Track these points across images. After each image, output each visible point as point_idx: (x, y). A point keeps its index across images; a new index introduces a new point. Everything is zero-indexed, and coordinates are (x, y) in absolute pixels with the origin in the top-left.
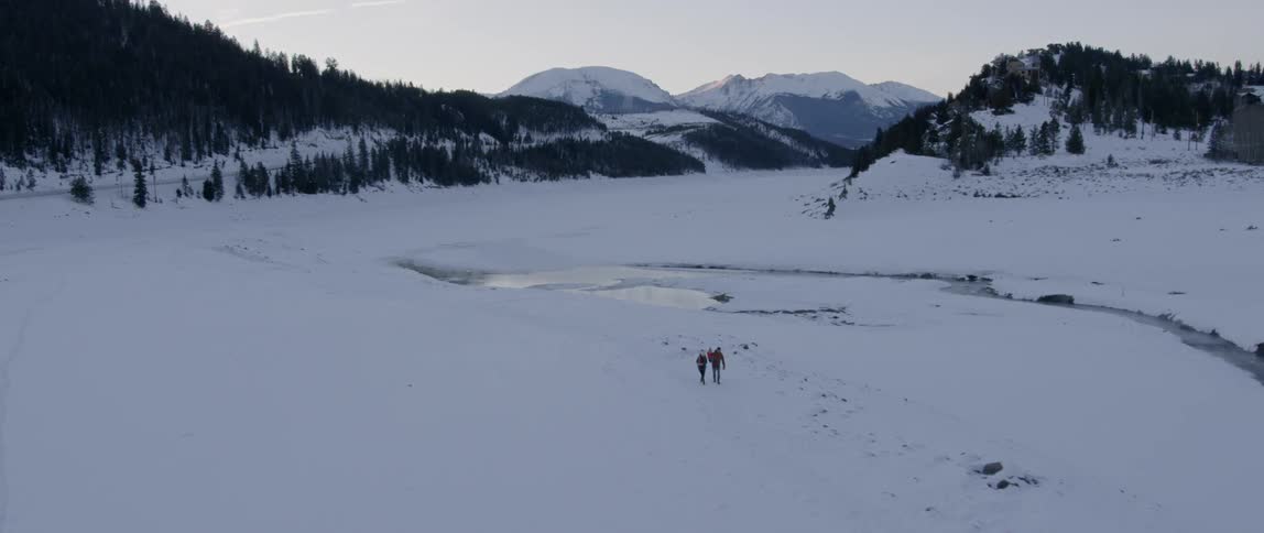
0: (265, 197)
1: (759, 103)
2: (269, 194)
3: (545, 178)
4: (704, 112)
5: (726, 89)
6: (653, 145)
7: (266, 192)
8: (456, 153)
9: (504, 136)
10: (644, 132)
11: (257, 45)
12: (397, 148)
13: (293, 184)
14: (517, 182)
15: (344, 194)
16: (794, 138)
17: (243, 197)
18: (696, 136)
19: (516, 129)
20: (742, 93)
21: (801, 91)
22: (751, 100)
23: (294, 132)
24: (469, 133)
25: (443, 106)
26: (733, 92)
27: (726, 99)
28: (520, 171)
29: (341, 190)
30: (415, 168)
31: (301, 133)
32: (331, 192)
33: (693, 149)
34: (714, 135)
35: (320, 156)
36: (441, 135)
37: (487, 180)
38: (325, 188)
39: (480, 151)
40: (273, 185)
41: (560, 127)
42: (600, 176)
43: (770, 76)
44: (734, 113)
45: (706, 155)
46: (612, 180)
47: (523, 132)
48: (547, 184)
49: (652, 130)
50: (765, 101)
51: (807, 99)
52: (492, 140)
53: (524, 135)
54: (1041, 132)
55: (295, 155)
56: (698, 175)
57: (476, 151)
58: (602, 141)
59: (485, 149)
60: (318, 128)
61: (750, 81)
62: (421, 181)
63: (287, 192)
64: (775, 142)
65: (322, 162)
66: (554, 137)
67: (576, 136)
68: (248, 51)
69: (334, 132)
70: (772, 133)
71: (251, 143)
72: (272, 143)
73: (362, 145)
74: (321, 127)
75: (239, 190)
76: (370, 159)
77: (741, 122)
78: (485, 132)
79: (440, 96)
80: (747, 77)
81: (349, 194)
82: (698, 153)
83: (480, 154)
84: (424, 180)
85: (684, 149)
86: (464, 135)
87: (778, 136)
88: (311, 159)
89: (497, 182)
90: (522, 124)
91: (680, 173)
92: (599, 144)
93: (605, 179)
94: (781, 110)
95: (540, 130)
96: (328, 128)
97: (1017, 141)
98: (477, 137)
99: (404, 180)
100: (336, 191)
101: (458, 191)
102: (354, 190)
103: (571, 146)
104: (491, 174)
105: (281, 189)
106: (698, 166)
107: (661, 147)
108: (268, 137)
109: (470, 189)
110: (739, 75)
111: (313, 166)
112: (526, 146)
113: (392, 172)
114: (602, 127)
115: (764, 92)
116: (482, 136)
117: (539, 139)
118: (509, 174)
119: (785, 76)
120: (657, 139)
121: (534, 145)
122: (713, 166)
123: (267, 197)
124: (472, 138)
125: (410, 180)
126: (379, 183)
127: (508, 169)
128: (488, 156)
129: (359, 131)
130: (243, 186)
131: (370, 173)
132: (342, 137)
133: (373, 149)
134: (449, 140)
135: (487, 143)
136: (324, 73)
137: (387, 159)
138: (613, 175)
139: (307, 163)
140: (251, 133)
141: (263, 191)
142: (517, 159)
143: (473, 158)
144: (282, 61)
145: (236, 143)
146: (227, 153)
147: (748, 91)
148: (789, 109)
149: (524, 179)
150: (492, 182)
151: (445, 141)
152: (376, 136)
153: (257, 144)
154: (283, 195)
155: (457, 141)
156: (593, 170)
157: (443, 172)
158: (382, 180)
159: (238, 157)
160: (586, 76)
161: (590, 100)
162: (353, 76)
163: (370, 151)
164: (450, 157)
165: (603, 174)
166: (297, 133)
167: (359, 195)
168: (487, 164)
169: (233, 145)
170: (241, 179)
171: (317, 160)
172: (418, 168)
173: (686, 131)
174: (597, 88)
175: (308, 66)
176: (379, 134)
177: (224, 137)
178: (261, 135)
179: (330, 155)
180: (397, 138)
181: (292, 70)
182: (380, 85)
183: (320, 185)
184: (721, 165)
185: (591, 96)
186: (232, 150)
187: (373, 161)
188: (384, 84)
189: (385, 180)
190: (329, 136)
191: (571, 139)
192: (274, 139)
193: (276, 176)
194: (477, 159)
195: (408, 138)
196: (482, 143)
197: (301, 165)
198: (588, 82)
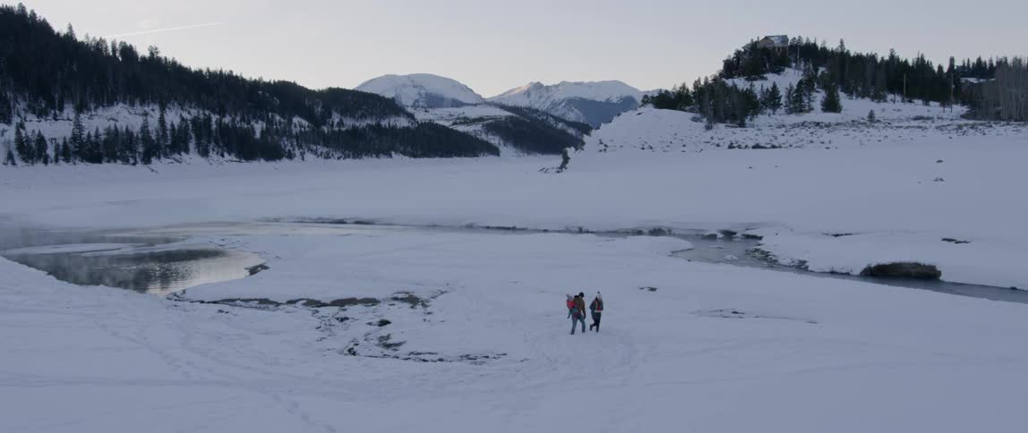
0: (40, 165)
1: (554, 105)
2: (46, 162)
3: (349, 157)
4: (503, 107)
5: (528, 93)
6: (457, 132)
7: (42, 160)
8: (264, 133)
9: (317, 122)
10: (451, 122)
11: (70, 28)
12: (201, 127)
13: (76, 153)
14: (321, 160)
15: (134, 164)
16: (579, 130)
17: (14, 164)
18: (494, 126)
19: (330, 115)
20: (540, 97)
21: (588, 95)
22: (548, 104)
23: (92, 106)
24: (282, 116)
25: (260, 92)
26: (533, 95)
27: (527, 100)
28: (325, 150)
29: (132, 161)
30: (217, 143)
31: (101, 108)
32: (119, 162)
33: (490, 137)
34: (510, 125)
35: (113, 128)
36: (254, 117)
37: (290, 156)
38: (113, 157)
39: (291, 131)
40: (51, 152)
41: (372, 115)
42: (401, 156)
43: (563, 83)
44: (530, 108)
45: (502, 142)
46: (412, 159)
47: (336, 118)
48: (349, 161)
49: (458, 121)
50: (559, 104)
51: (593, 102)
52: (305, 123)
53: (336, 121)
55: (79, 126)
56: (492, 158)
57: (286, 132)
58: (408, 128)
59: (295, 130)
60: (121, 104)
61: (547, 87)
62: (222, 155)
63: (67, 160)
64: (563, 132)
65: (114, 134)
66: (362, 124)
67: (384, 123)
68: (58, 34)
69: (139, 109)
70: (560, 125)
71: (41, 114)
72: (65, 115)
73: (162, 121)
74: (125, 103)
75: (10, 157)
76: (168, 133)
77: (535, 115)
78: (301, 116)
79: (257, 85)
80: (545, 84)
81: (140, 165)
82: (494, 140)
83: (290, 136)
84: (226, 154)
85: (484, 137)
86: (278, 118)
87: (565, 127)
88: (101, 131)
89: (303, 159)
90: (336, 111)
91: (475, 156)
92: (406, 129)
93: (407, 159)
94: (572, 111)
95: (353, 116)
96: (132, 104)
98: (290, 122)
99: (204, 153)
100: (126, 161)
101: (260, 165)
102: (147, 160)
103: (378, 129)
104: (297, 152)
105: (61, 158)
106: (494, 151)
107: (465, 135)
108: (61, 109)
109: (272, 164)
110: (539, 83)
111: (103, 137)
112: (337, 129)
113: (192, 145)
114: (411, 116)
115: (559, 96)
116: (296, 120)
117: (349, 123)
118: (315, 153)
119: (576, 84)
120: (461, 128)
121: (343, 129)
122: (507, 151)
123: (43, 165)
124: (286, 121)
125: (211, 154)
126: (177, 156)
127: (313, 148)
128: (297, 137)
129: (167, 110)
130: (15, 153)
131: (167, 146)
132: (146, 114)
133: (172, 125)
134: (260, 122)
135: (301, 126)
136: (144, 59)
137: (187, 134)
138: (415, 156)
139: (97, 136)
140: (43, 105)
141: (40, 156)
142: (324, 140)
143: (281, 137)
144: (99, 47)
145: (23, 114)
146: (9, 122)
147: (546, 95)
148: (579, 110)
149: (327, 157)
150: (298, 158)
151: (257, 122)
152: (185, 115)
153: (47, 115)
154: (61, 162)
155: (270, 122)
156: (396, 152)
157: (247, 148)
158: (179, 154)
159: (21, 126)
160: (413, 81)
161: (417, 101)
162: (174, 63)
163: (169, 127)
164: (258, 135)
165: (405, 155)
166: (96, 108)
167: (152, 166)
168: (295, 143)
169: (19, 115)
170: (13, 146)
171: (108, 132)
172: (221, 144)
173: (486, 122)
174: (423, 92)
175: (128, 51)
176: (189, 113)
177: (9, 107)
178: (54, 108)
179: (124, 129)
180: (202, 116)
181: (111, 54)
182: (201, 71)
183: (107, 156)
184: (514, 150)
185: (417, 97)
186: (16, 120)
187: (173, 136)
188: (205, 70)
189: (183, 153)
190: (131, 111)
191: (379, 125)
192: (69, 111)
193: (57, 146)
194: (285, 138)
195: (215, 118)
196: (295, 126)
197: (89, 135)
198: (415, 87)
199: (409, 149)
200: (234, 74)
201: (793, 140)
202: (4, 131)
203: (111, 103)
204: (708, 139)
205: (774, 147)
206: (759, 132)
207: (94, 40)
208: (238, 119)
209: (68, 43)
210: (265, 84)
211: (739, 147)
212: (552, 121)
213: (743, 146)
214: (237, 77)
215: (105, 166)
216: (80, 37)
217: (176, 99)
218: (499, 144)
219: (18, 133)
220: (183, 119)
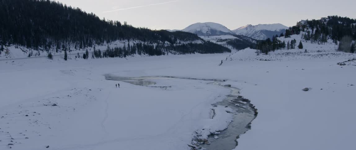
0: (100, 58)
1: (256, 33)
2: (101, 57)
3: (181, 54)
4: (235, 35)
5: (246, 28)
8: (157, 47)
9: (172, 42)
10: (215, 41)
11: (104, 18)
12: (139, 46)
13: (108, 55)
14: (173, 55)
15: (122, 57)
17: (94, 58)
18: (230, 42)
19: (176, 40)
21: (269, 29)
24: (162, 41)
25: (155, 34)
26: (249, 29)
27: (247, 31)
28: (174, 52)
29: (121, 57)
30: (143, 51)
31: (113, 41)
32: (118, 57)
33: (229, 46)
34: (236, 42)
35: (116, 48)
36: (154, 42)
37: (164, 54)
38: (117, 56)
39: (164, 46)
40: (102, 55)
41: (189, 40)
42: (198, 53)
43: (259, 25)
44: (243, 36)
47: (178, 41)
48: (182, 55)
49: (219, 40)
50: (258, 32)
51: (270, 31)
52: (169, 43)
55: (109, 47)
56: (228, 53)
58: (201, 44)
59: (166, 45)
60: (118, 40)
61: (254, 26)
62: (145, 54)
63: (106, 57)
65: (117, 49)
66: (187, 43)
67: (193, 42)
68: (101, 20)
71: (99, 44)
72: (104, 44)
73: (129, 45)
75: (93, 56)
76: (130, 48)
77: (245, 38)
79: (155, 32)
81: (123, 57)
83: (164, 48)
84: (146, 54)
85: (226, 46)
86: (160, 42)
88: (114, 48)
89: (168, 55)
90: (178, 39)
91: (222, 53)
94: (262, 35)
95: (183, 40)
96: (121, 40)
98: (164, 43)
99: (140, 54)
100: (120, 57)
101: (155, 57)
102: (125, 56)
103: (191, 44)
104: (166, 53)
105: (104, 56)
106: (229, 51)
107: (220, 46)
108: (103, 42)
109: (158, 57)
110: (251, 25)
111: (114, 50)
112: (178, 45)
113: (137, 52)
114: (202, 40)
115: (258, 29)
116: (166, 42)
117: (182, 42)
118: (171, 53)
119: (264, 25)
120: (219, 43)
121: (180, 45)
122: (234, 51)
124: (163, 43)
126: (132, 55)
127: (171, 51)
128: (166, 48)
129: (130, 41)
130: (94, 55)
131: (130, 52)
132: (124, 43)
133: (131, 46)
134: (155, 43)
135: (167, 44)
136: (123, 25)
137: (135, 48)
138: (202, 53)
139: (113, 49)
140: (99, 41)
141: (99, 57)
142: (174, 48)
143: (161, 48)
144: (111, 22)
145: (94, 44)
146: (92, 47)
147: (253, 29)
148: (265, 34)
149: (175, 54)
150: (166, 55)
151: (154, 44)
152: (134, 42)
153: (100, 44)
154: (105, 57)
155: (158, 43)
156: (196, 52)
157: (152, 52)
158: (133, 54)
159: (94, 48)
160: (206, 25)
161: (207, 32)
162: (131, 26)
163: (130, 46)
164: (155, 48)
165: (199, 53)
166: (112, 42)
167: (126, 58)
168: (165, 50)
169: (94, 45)
170: (94, 53)
171: (115, 49)
172: (144, 51)
173: (227, 41)
174: (210, 28)
175: (119, 24)
176: (136, 42)
177: (92, 43)
178: (102, 42)
179: (119, 48)
180: (139, 43)
181: (114, 25)
182: (138, 28)
183: (115, 55)
184: (236, 50)
185: (208, 30)
186: (93, 46)
187: (131, 49)
188: (139, 28)
189: (134, 54)
190: (121, 42)
191: (191, 43)
192: (105, 43)
193: (103, 53)
194: (162, 48)
195: (143, 43)
196: (166, 44)
197: (111, 50)
198: (207, 27)
199: (201, 51)
200: (148, 29)
202: (91, 49)
203: (115, 40)
207: (110, 21)
208: (149, 43)
210: (157, 31)
212: (251, 40)
214: (149, 30)
215: (115, 58)
216: (106, 20)
217: (132, 38)
218: (231, 48)
219: (95, 50)
220: (134, 44)
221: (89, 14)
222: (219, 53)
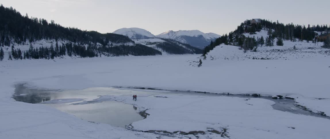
0: (19, 60)
1: (177, 38)
2: (21, 59)
3: (115, 56)
4: (162, 39)
5: (168, 34)
6: (148, 47)
7: (20, 57)
8: (88, 48)
9: (104, 44)
10: (146, 44)
11: (27, 14)
12: (69, 46)
13: (31, 56)
14: (106, 57)
15: (49, 59)
16: (186, 46)
17: (11, 59)
18: (160, 45)
19: (108, 42)
20: (172, 35)
21: (188, 35)
22: (175, 37)
23: (35, 40)
24: (94, 42)
25: (86, 35)
26: (170, 35)
27: (169, 36)
28: (108, 53)
29: (48, 58)
30: (74, 52)
31: (37, 40)
32: (44, 58)
33: (158, 49)
34: (165, 45)
35: (42, 47)
36: (85, 43)
37: (97, 56)
38: (42, 57)
39: (96, 47)
40: (23, 55)
41: (121, 42)
42: (131, 55)
43: (180, 31)
44: (170, 39)
45: (162, 50)
46: (135, 56)
47: (110, 43)
48: (115, 57)
49: (148, 44)
50: (179, 37)
51: (189, 37)
52: (100, 45)
53: (110, 44)
54: (269, 39)
55: (31, 47)
56: (160, 56)
57: (95, 48)
58: (133, 46)
59: (98, 47)
60: (44, 39)
61: (175, 32)
62: (76, 56)
63: (28, 58)
64: (181, 47)
65: (42, 49)
66: (119, 45)
67: (125, 44)
68: (23, 17)
69: (49, 41)
70: (180, 45)
71: (19, 43)
72: (26, 43)
73: (57, 45)
74: (45, 39)
75: (10, 57)
76: (59, 49)
77: (172, 42)
78: (99, 42)
79: (85, 32)
80: (174, 31)
81: (50, 59)
82: (160, 50)
83: (96, 49)
84: (77, 55)
85: (156, 49)
86: (92, 43)
87: (182, 45)
88: (38, 48)
89: (101, 57)
90: (110, 40)
91: (154, 55)
92: (132, 47)
93: (133, 56)
94: (183, 40)
95: (115, 42)
96: (47, 39)
97: (261, 41)
98: (96, 44)
99: (70, 55)
100: (46, 58)
101: (88, 59)
102: (52, 58)
103: (124, 46)
104: (99, 54)
105: (26, 57)
106: (160, 53)
107: (150, 48)
108: (25, 41)
109: (91, 58)
110: (172, 31)
111: (39, 50)
112: (110, 46)
113: (66, 53)
114: (133, 42)
115: (179, 35)
116: (98, 44)
117: (114, 44)
118: (104, 54)
119: (184, 31)
120: (149, 46)
121: (113, 46)
122: (164, 53)
123: (20, 60)
124: (94, 44)
125: (72, 55)
126: (62, 56)
127: (104, 53)
128: (99, 49)
129: (58, 41)
130: (12, 56)
131: (58, 53)
132: (52, 42)
133: (60, 46)
134: (87, 44)
135: (99, 46)
136: (50, 24)
137: (65, 49)
139: (37, 50)
140: (20, 40)
141: (19, 57)
142: (107, 51)
143: (93, 50)
144: (36, 20)
145: (13, 43)
146: (9, 46)
147: (174, 35)
148: (185, 39)
149: (108, 56)
150: (99, 56)
151: (86, 45)
152: (63, 42)
153: (21, 43)
154: (26, 59)
155: (90, 44)
156: (130, 54)
157: (83, 53)
158: (62, 55)
159: (13, 47)
160: (132, 30)
161: (133, 36)
162: (59, 25)
163: (59, 46)
164: (86, 49)
166: (36, 41)
167: (54, 59)
168: (98, 51)
169: (12, 43)
170: (11, 53)
171: (40, 48)
172: (75, 52)
173: (157, 44)
174: (135, 33)
175: (45, 22)
176: (65, 42)
177: (9, 41)
178: (23, 41)
179: (45, 48)
180: (69, 43)
181: (39, 23)
182: (67, 28)
183: (40, 56)
184: (166, 53)
186: (11, 45)
187: (60, 49)
188: (69, 28)
189: (63, 55)
190: (47, 41)
192: (27, 41)
193: (25, 53)
194: (95, 50)
195: (73, 43)
196: (98, 46)
197: (34, 50)
198: (132, 32)
199: (134, 53)
200: (78, 29)
201: (274, 57)
202: (8, 48)
203: (40, 39)
204: (246, 56)
205: (268, 59)
206: (261, 54)
207: (34, 18)
208: (80, 43)
209: (26, 20)
210: (89, 32)
211: (256, 59)
212: (178, 43)
213: (258, 58)
214: (79, 30)
215: (40, 60)
216: (30, 17)
217: (60, 37)
218: (161, 51)
219: (13, 49)
220: (63, 44)
221: (7, 9)
222: (152, 55)
